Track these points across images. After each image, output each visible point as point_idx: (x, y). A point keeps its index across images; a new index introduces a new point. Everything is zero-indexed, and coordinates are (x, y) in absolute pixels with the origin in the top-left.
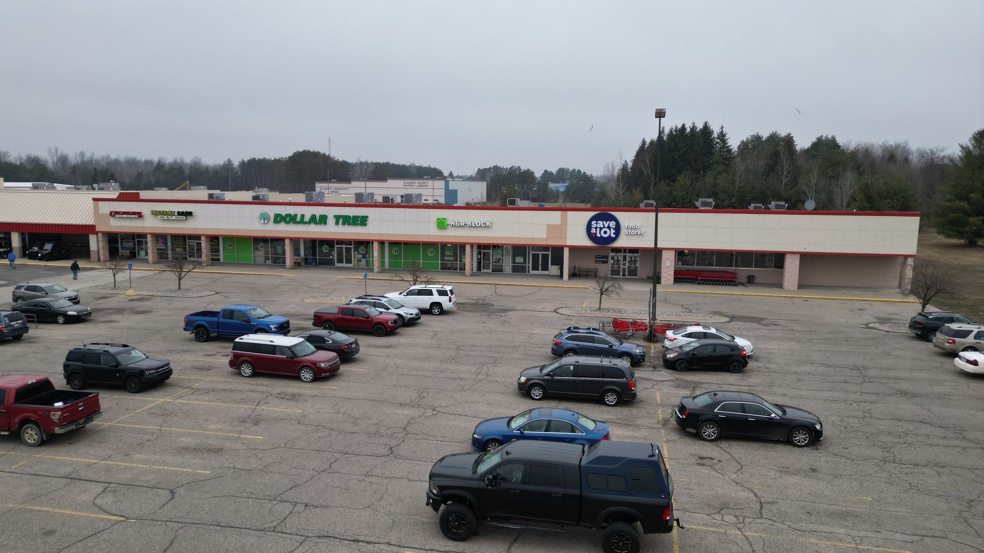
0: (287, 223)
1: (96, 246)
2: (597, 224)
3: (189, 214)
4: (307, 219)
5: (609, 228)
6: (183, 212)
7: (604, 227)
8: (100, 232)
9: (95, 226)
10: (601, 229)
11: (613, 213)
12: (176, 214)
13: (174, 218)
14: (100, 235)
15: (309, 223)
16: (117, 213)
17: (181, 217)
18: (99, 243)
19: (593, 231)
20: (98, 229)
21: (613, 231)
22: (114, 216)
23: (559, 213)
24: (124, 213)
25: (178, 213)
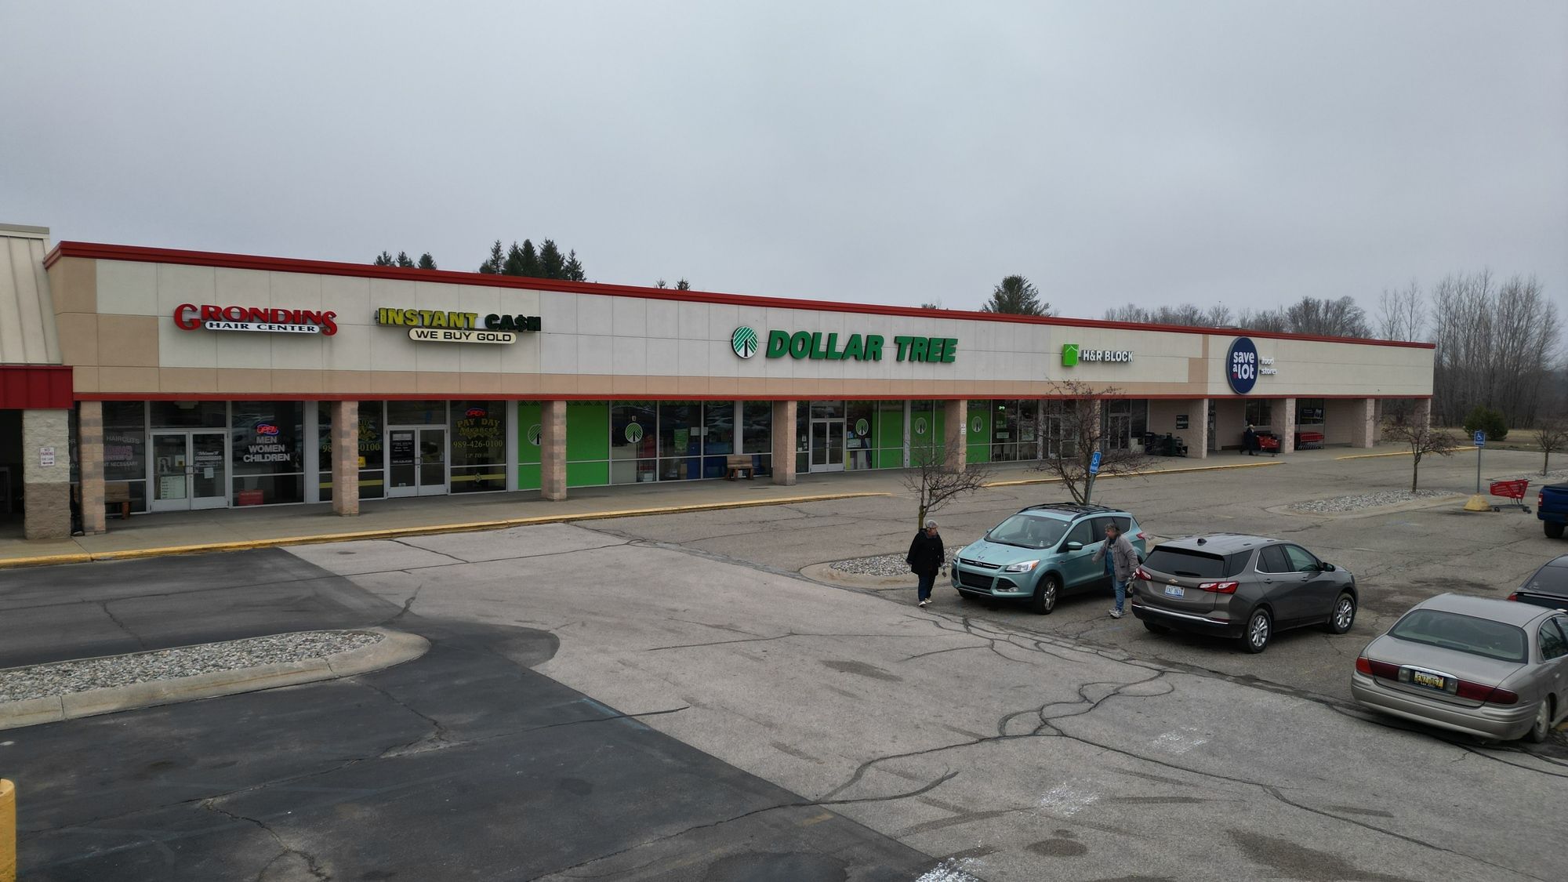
0: (795, 356)
1: (65, 464)
2: (1238, 356)
3: (530, 325)
4: (840, 346)
5: (1249, 363)
6: (507, 319)
7: (1245, 363)
8: (92, 397)
9: (69, 371)
10: (1242, 364)
11: (1250, 338)
12: (480, 323)
13: (473, 338)
14: (92, 413)
15: (843, 357)
16: (212, 314)
17: (500, 335)
18: (85, 448)
19: (1235, 370)
20: (80, 385)
21: (1252, 369)
22: (194, 326)
23: (1200, 336)
24: (253, 315)
25: (491, 322)
